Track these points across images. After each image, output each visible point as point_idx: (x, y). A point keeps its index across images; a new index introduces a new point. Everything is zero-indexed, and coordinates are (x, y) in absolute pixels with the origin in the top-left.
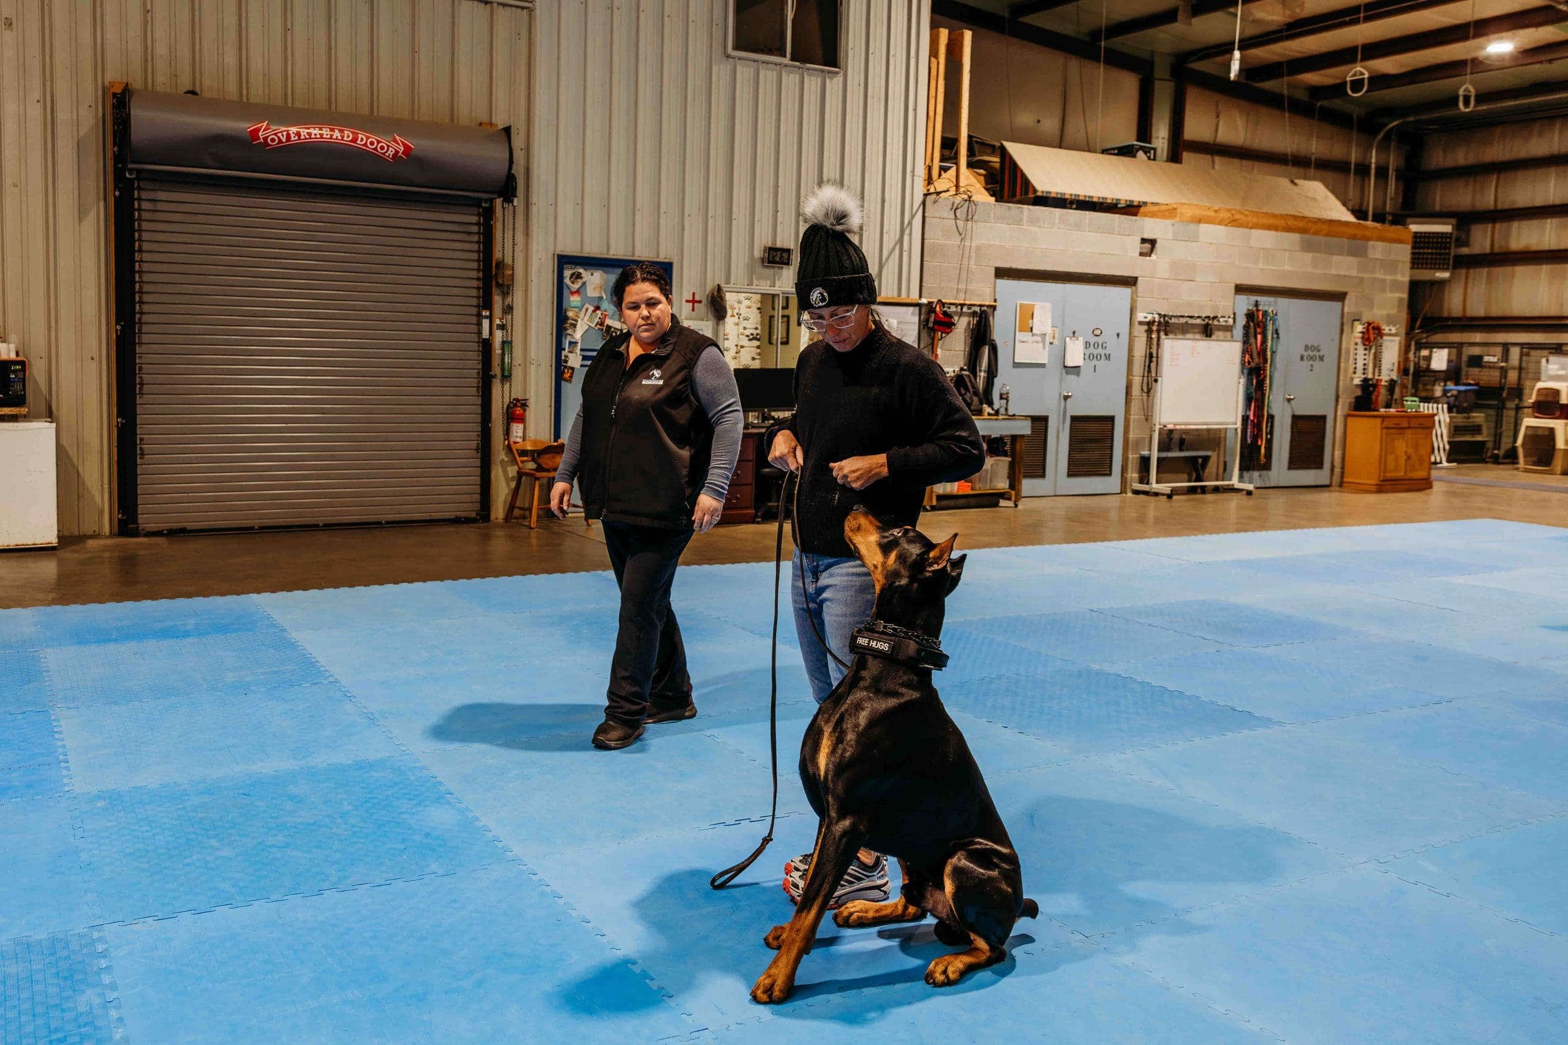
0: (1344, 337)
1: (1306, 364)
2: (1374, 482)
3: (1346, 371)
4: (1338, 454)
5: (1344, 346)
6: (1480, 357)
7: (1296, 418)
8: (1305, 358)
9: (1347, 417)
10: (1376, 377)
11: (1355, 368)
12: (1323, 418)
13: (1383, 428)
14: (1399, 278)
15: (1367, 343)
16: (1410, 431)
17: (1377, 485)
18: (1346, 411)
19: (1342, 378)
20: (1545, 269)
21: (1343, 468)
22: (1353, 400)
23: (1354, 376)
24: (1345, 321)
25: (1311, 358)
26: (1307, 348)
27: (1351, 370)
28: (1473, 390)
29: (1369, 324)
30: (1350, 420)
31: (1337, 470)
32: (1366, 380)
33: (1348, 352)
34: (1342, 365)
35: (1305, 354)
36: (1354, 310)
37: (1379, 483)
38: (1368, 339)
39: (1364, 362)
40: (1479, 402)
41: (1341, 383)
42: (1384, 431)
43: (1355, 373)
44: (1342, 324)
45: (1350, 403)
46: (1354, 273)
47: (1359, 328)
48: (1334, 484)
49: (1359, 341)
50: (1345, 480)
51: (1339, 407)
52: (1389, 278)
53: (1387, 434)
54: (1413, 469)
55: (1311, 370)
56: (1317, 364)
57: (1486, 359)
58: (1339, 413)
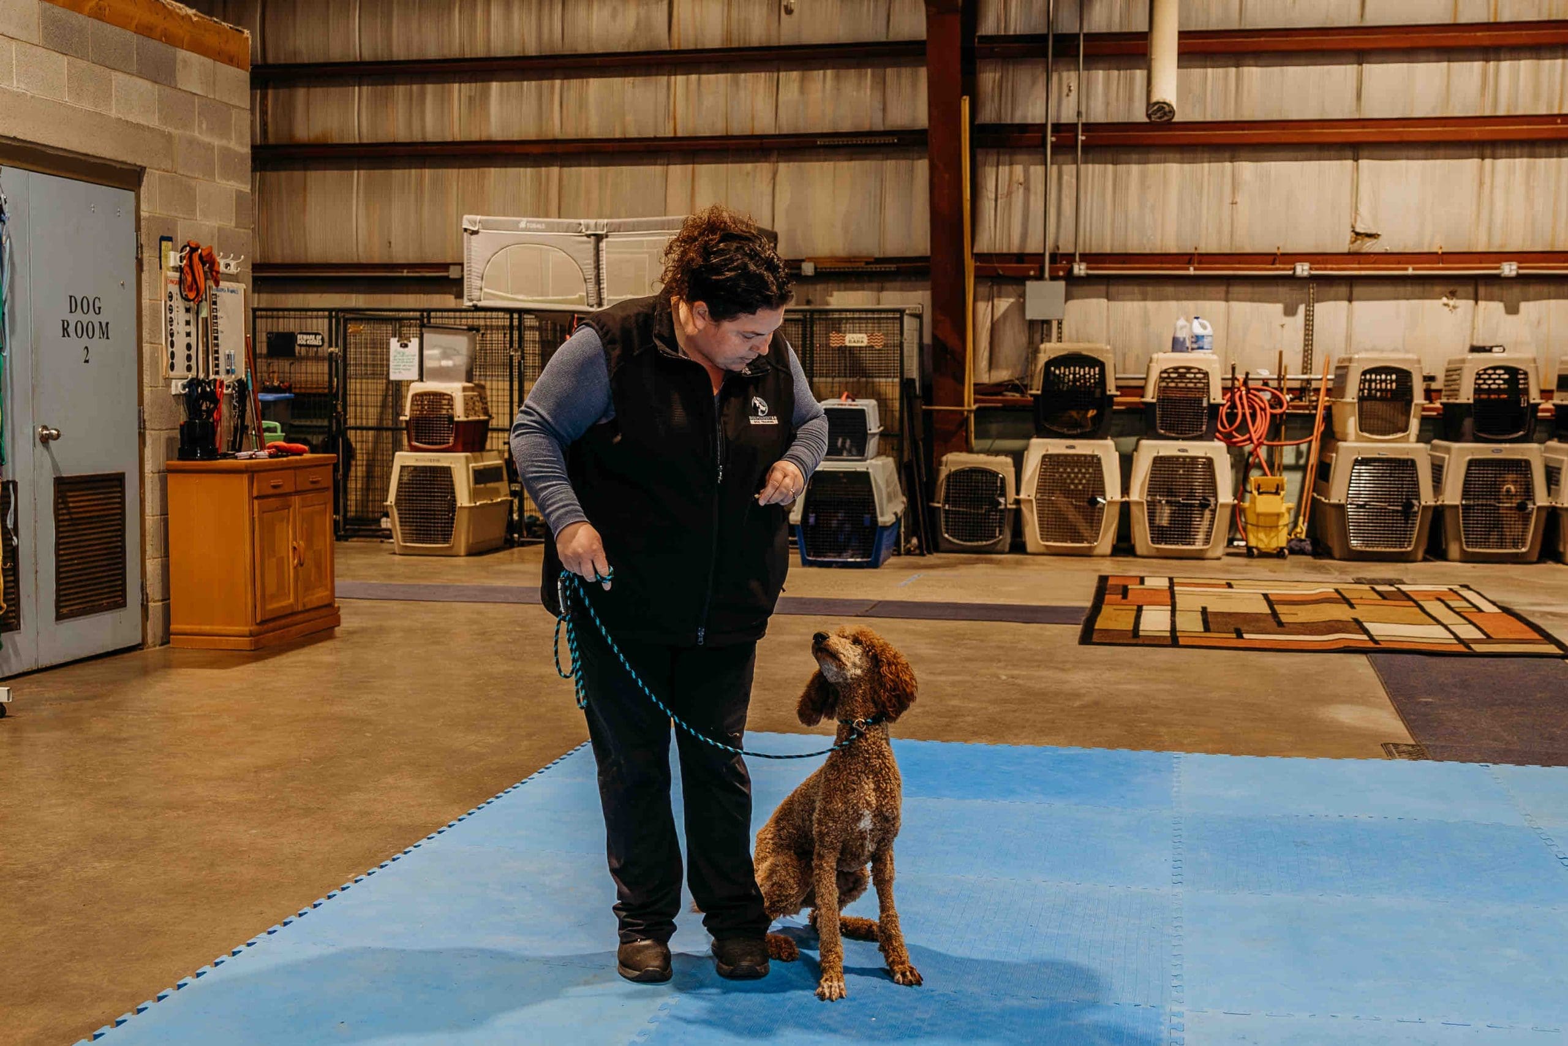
0: (145, 276)
1: (76, 344)
2: (246, 629)
3: (155, 362)
4: (153, 566)
5: (145, 302)
6: (291, 338)
7: (64, 486)
8: (71, 330)
9: (165, 474)
10: (212, 377)
11: (173, 355)
12: (117, 480)
13: (253, 498)
14: (233, 145)
15: (192, 295)
16: (296, 500)
17: (251, 635)
18: (162, 463)
19: (146, 379)
20: (358, 177)
21: (166, 598)
22: (177, 434)
23: (172, 374)
24: (144, 240)
25: (85, 330)
26: (74, 304)
27: (165, 360)
28: (287, 399)
29: (194, 250)
30: (172, 479)
31: (155, 606)
32: (193, 384)
33: (155, 312)
34: (146, 348)
35: (72, 319)
36: (160, 212)
37: (254, 628)
38: (194, 286)
39: (188, 340)
40: (297, 423)
41: (147, 391)
42: (256, 502)
43: (172, 367)
44: (140, 247)
45: (170, 441)
46: (154, 122)
47: (173, 259)
48: (150, 640)
49: (174, 289)
50: (174, 627)
51: (148, 452)
52: (217, 142)
53: (262, 512)
54: (308, 588)
55: (87, 361)
56: (97, 344)
57: (301, 339)
58: (148, 467)
